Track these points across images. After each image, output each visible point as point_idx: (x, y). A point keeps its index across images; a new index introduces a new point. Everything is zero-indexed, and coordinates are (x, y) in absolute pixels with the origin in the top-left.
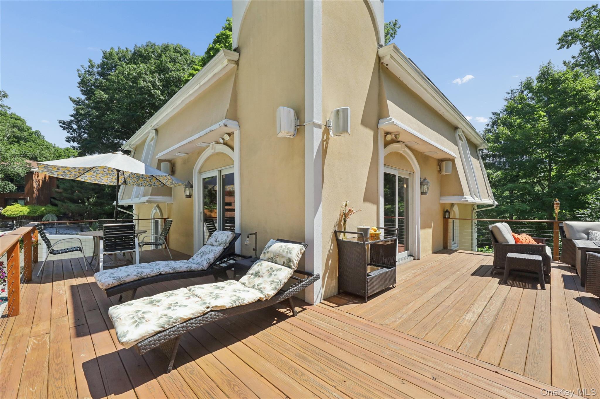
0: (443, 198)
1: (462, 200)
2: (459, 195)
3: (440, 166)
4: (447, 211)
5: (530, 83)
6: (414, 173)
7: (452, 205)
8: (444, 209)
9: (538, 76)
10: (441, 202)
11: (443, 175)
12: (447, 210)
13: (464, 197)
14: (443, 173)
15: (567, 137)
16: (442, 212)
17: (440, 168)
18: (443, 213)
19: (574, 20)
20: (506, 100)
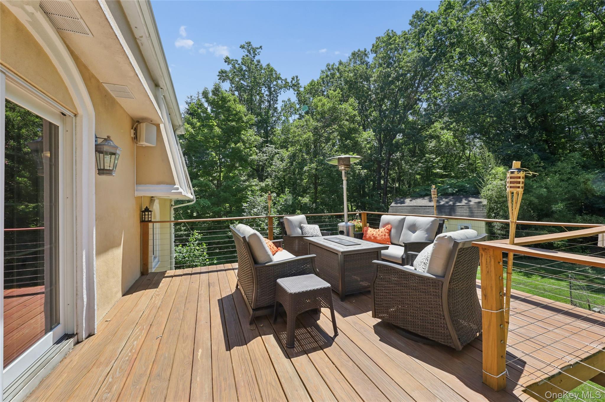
0: (141, 187)
1: (173, 191)
2: (167, 184)
3: (136, 130)
4: (147, 210)
5: (207, 93)
6: (76, 115)
7: (151, 200)
8: (141, 208)
9: (213, 89)
10: (138, 194)
11: (142, 147)
12: (147, 207)
13: (175, 186)
14: (141, 143)
15: (233, 145)
16: (139, 212)
17: (136, 134)
18: (140, 214)
19: (227, 63)
20: (187, 103)
